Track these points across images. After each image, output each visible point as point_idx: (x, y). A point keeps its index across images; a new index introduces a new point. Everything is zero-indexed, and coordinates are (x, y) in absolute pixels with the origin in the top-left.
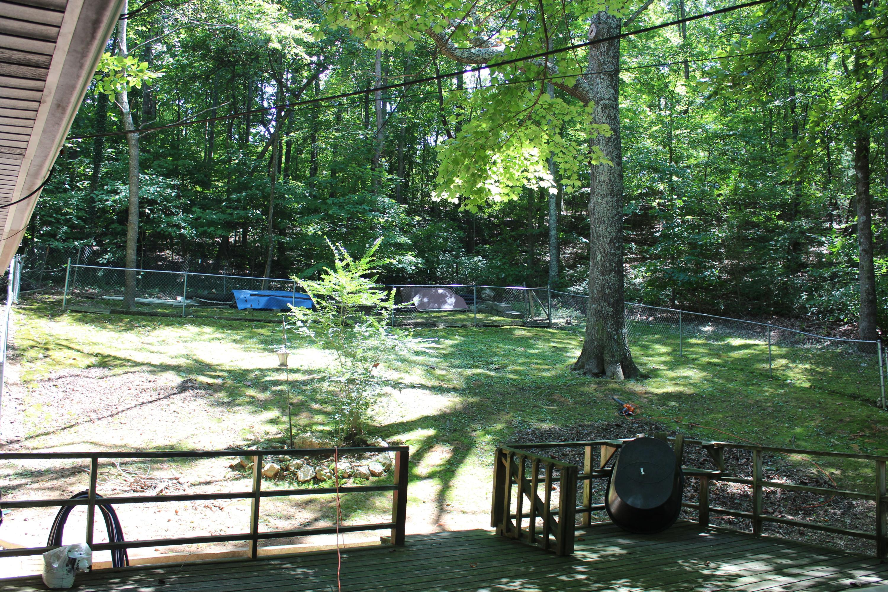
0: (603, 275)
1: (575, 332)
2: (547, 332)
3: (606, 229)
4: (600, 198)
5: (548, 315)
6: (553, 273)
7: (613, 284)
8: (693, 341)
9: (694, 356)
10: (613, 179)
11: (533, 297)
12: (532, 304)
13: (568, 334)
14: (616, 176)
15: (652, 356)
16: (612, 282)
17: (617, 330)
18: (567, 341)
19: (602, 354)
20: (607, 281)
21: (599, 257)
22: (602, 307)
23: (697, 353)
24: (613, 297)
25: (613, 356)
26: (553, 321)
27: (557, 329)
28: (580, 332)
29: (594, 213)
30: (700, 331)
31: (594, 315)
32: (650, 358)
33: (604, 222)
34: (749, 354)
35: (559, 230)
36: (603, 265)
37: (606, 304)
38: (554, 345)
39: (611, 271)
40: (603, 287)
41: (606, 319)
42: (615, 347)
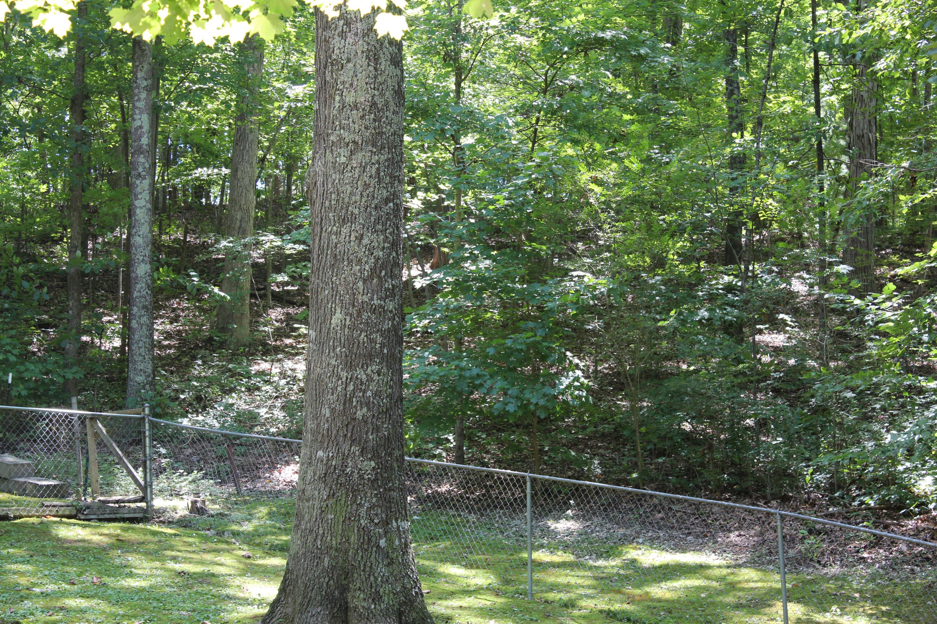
0: (350, 366)
1: (220, 534)
2: (145, 532)
3: (360, 238)
4: (344, 152)
5: (144, 489)
6: (140, 379)
7: (377, 394)
8: (541, 556)
9: (564, 596)
10: (380, 102)
11: (96, 435)
12: (93, 455)
13: (206, 539)
14: (388, 94)
15: (452, 594)
16: (373, 387)
17: (386, 523)
18: (209, 557)
19: (344, 589)
20: (360, 386)
21: (337, 318)
22: (345, 458)
23: (567, 587)
24: (377, 429)
25: (377, 598)
26: (158, 503)
27: (169, 523)
28: (235, 534)
29: (325, 195)
30: (547, 532)
31: (324, 478)
32: (455, 603)
33: (353, 219)
34: (699, 589)
35: (156, 264)
36: (351, 342)
37: (356, 449)
38: (179, 567)
39: (370, 357)
40: (347, 401)
41: (355, 491)
42: (382, 570)
